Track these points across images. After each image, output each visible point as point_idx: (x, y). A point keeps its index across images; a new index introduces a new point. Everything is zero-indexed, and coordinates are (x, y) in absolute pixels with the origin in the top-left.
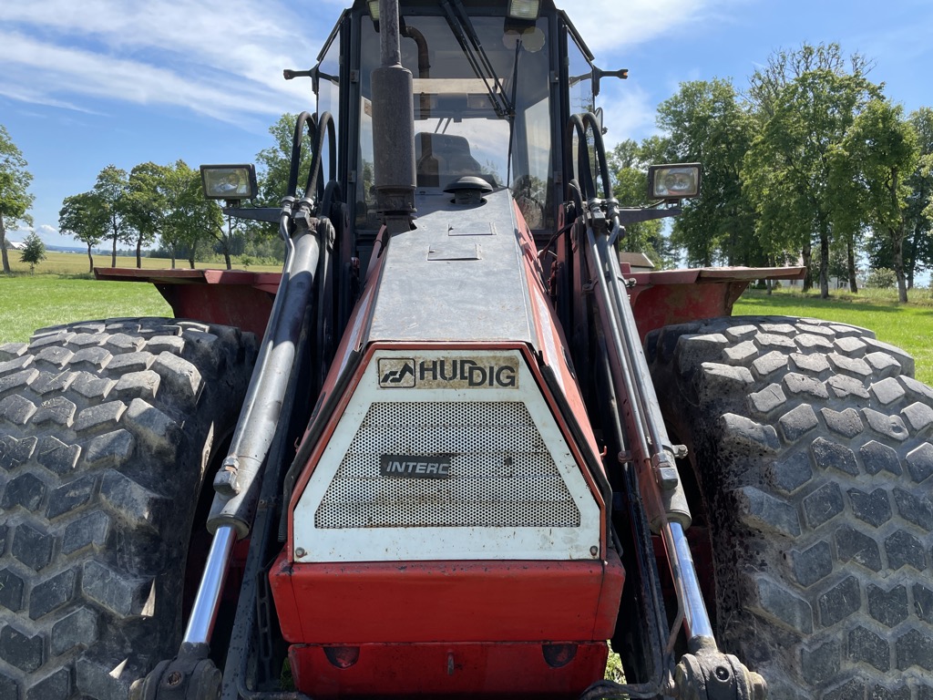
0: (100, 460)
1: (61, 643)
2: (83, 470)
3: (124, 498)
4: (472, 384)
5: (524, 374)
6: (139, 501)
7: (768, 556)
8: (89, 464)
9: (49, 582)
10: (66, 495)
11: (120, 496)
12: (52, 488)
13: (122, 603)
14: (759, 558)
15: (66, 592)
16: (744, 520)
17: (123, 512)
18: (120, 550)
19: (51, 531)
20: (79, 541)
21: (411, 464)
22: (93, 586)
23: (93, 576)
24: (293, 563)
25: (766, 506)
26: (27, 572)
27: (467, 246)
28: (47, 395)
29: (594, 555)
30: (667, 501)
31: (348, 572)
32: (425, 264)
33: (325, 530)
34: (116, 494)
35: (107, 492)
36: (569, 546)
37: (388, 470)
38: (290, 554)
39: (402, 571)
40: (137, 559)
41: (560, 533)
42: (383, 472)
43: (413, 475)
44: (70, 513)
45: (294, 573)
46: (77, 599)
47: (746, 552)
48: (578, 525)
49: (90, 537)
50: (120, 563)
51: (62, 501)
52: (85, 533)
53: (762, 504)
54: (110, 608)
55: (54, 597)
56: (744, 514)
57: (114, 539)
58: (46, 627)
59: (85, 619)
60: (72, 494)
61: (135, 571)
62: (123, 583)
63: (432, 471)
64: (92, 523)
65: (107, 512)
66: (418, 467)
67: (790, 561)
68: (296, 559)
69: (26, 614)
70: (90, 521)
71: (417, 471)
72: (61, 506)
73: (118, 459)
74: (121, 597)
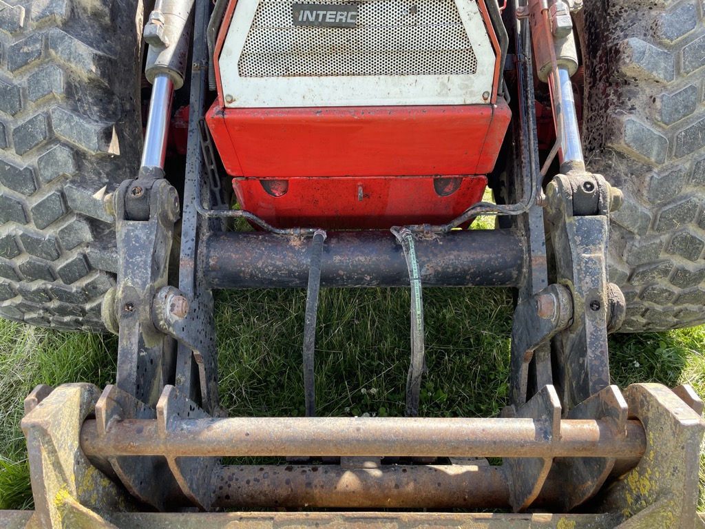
0: (43, 20)
1: (48, 173)
2: (31, 29)
3: (71, 53)
6: (85, 56)
7: (639, 102)
8: (35, 24)
9: (25, 125)
10: (21, 51)
11: (68, 51)
12: (8, 45)
13: (89, 141)
14: (629, 104)
15: (41, 132)
16: (624, 69)
17: (73, 65)
18: (79, 100)
19: (16, 82)
20: (41, 90)
21: (321, 13)
22: (62, 128)
23: (60, 120)
24: (224, 108)
25: (647, 55)
26: (5, 117)
29: (485, 99)
30: (558, 48)
31: (272, 116)
33: (248, 78)
34: (63, 49)
35: (55, 48)
36: (464, 92)
37: (300, 20)
38: (220, 100)
39: (318, 115)
40: (95, 108)
41: (457, 79)
42: (296, 22)
43: (323, 24)
44: (28, 66)
45: (226, 116)
46: (52, 139)
47: (619, 99)
48: (474, 72)
49: (51, 87)
50: (81, 110)
51: (18, 56)
52: (45, 83)
53: (644, 53)
54: (80, 146)
55: (32, 136)
56: (625, 63)
57: (71, 90)
59: (63, 155)
60: (26, 49)
61: (96, 118)
62: (87, 125)
63: (341, 20)
64: (49, 75)
65: (59, 66)
66: (328, 16)
67: (658, 104)
68: (227, 105)
70: (46, 74)
71: (327, 20)
72: (19, 60)
73: (59, 19)
74: (88, 137)
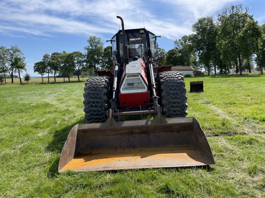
4: (135, 77)
5: (139, 75)
27: (135, 65)
28: (95, 82)
29: (147, 91)
30: (154, 86)
32: (130, 67)
38: (120, 93)
41: (144, 90)
42: (128, 85)
44: (100, 91)
46: (102, 98)
49: (102, 93)
54: (105, 99)
55: (100, 98)
57: (104, 93)
58: (100, 101)
61: (106, 96)
66: (131, 84)
69: (98, 100)
